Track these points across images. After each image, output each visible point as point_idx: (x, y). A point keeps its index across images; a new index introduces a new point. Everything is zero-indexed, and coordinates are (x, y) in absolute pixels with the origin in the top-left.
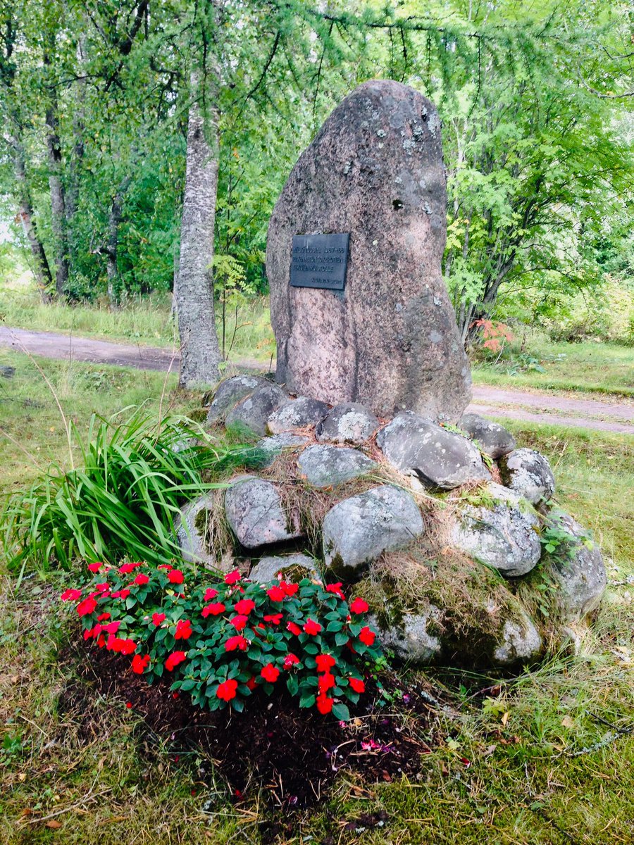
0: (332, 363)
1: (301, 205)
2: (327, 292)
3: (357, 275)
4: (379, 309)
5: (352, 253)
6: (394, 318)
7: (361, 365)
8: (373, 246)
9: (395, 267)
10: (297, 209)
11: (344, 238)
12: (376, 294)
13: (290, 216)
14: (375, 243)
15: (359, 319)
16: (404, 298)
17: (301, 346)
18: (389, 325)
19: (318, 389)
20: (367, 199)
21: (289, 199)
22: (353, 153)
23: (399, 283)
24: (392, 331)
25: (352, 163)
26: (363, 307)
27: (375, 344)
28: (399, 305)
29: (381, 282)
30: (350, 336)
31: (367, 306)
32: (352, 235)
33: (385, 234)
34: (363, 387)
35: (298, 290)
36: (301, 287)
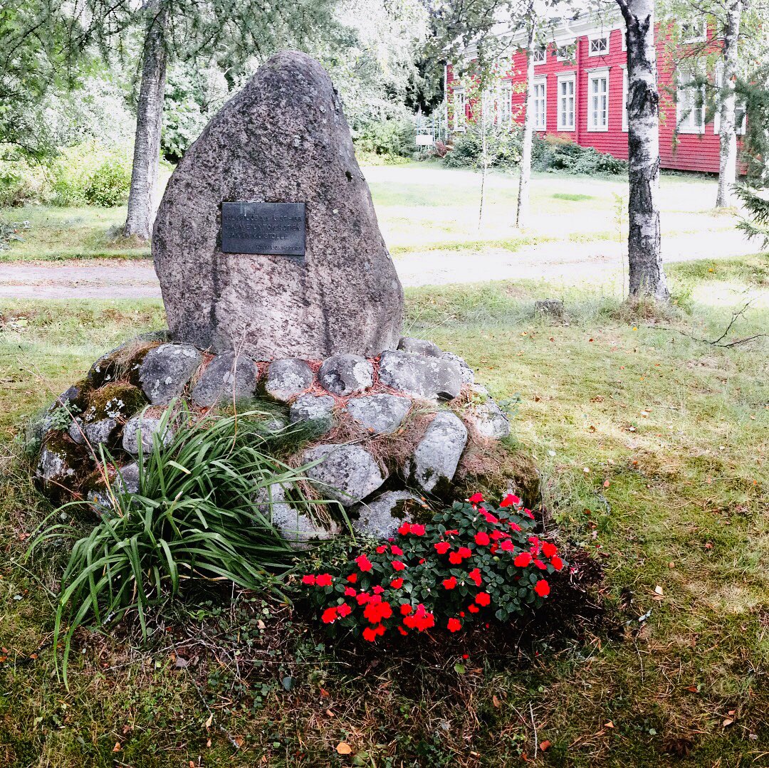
0: (290, 322)
1: (226, 171)
2: (278, 258)
3: (319, 241)
4: (349, 269)
5: (310, 221)
6: (364, 275)
7: (332, 320)
8: (334, 215)
9: (359, 232)
10: (222, 176)
11: (300, 207)
12: (343, 257)
13: (212, 182)
14: (335, 211)
15: (327, 280)
16: (370, 257)
17: (239, 309)
18: (361, 282)
19: (274, 347)
20: (324, 172)
21: (210, 164)
22: (302, 127)
23: (364, 245)
24: (364, 287)
25: (302, 137)
26: (331, 269)
27: (349, 300)
28: (366, 264)
29: (347, 246)
30: (313, 295)
31: (336, 268)
32: (309, 204)
33: (346, 203)
34: (339, 337)
35: (231, 257)
36: (235, 254)
